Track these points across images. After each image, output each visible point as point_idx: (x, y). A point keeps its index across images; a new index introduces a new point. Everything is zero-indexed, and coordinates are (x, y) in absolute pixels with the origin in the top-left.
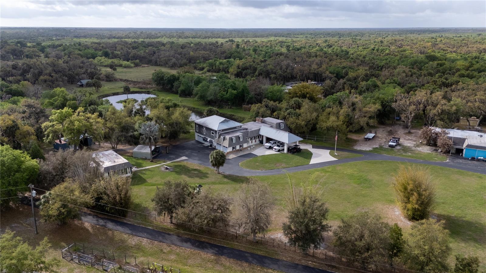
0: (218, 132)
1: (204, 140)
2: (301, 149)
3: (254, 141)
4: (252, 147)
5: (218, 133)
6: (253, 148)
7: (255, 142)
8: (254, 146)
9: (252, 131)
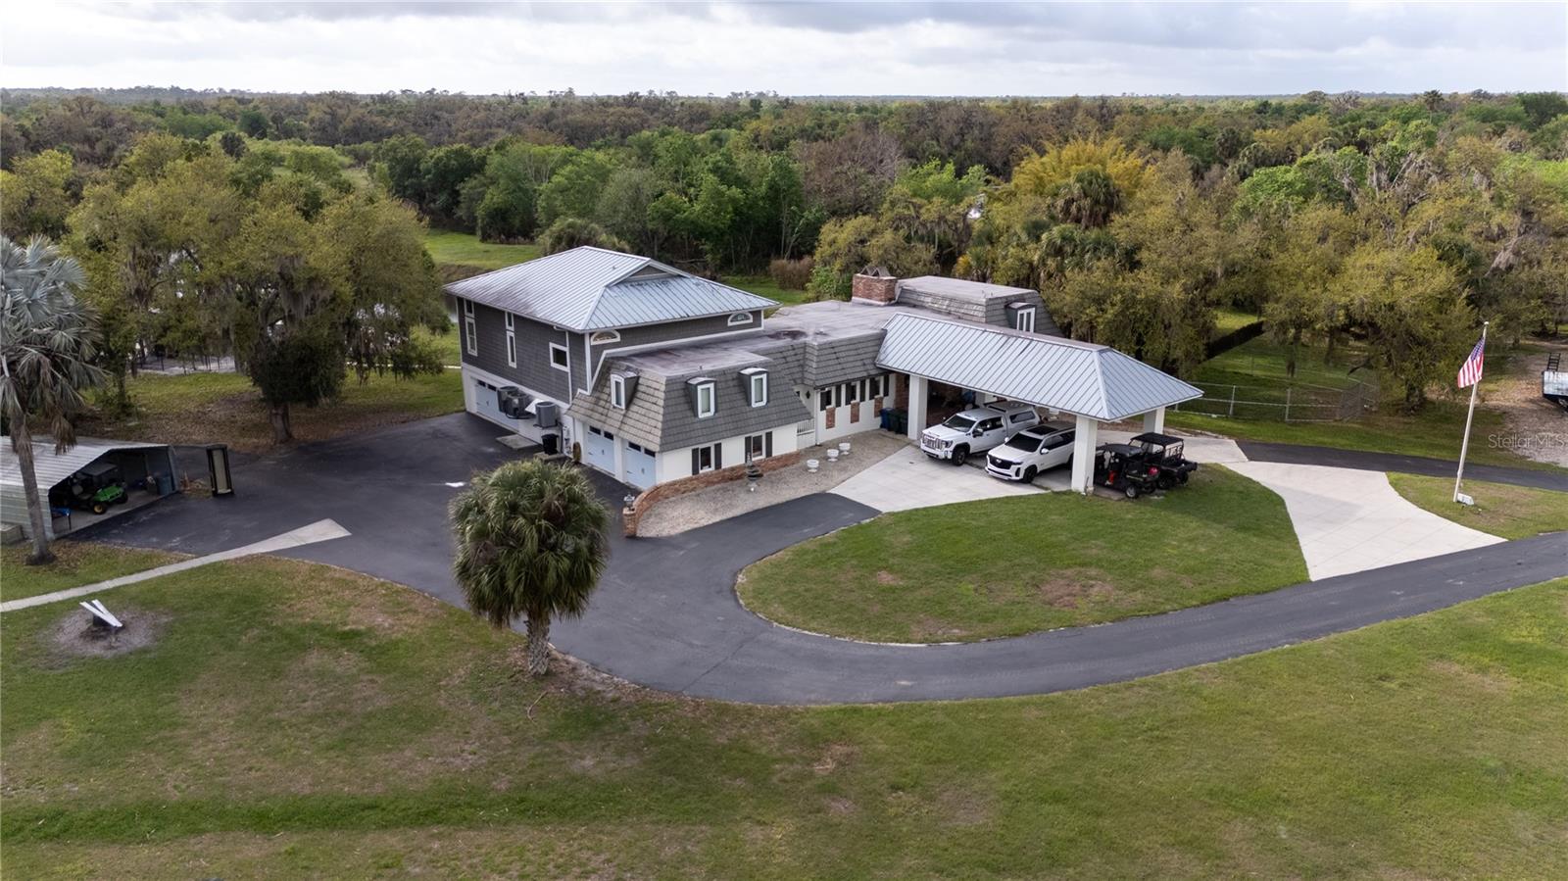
0: (589, 343)
1: (505, 406)
2: (1194, 466)
3: (843, 412)
4: (833, 453)
5: (597, 351)
6: (840, 458)
7: (855, 418)
8: (845, 446)
9: (832, 346)
